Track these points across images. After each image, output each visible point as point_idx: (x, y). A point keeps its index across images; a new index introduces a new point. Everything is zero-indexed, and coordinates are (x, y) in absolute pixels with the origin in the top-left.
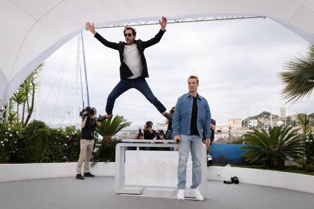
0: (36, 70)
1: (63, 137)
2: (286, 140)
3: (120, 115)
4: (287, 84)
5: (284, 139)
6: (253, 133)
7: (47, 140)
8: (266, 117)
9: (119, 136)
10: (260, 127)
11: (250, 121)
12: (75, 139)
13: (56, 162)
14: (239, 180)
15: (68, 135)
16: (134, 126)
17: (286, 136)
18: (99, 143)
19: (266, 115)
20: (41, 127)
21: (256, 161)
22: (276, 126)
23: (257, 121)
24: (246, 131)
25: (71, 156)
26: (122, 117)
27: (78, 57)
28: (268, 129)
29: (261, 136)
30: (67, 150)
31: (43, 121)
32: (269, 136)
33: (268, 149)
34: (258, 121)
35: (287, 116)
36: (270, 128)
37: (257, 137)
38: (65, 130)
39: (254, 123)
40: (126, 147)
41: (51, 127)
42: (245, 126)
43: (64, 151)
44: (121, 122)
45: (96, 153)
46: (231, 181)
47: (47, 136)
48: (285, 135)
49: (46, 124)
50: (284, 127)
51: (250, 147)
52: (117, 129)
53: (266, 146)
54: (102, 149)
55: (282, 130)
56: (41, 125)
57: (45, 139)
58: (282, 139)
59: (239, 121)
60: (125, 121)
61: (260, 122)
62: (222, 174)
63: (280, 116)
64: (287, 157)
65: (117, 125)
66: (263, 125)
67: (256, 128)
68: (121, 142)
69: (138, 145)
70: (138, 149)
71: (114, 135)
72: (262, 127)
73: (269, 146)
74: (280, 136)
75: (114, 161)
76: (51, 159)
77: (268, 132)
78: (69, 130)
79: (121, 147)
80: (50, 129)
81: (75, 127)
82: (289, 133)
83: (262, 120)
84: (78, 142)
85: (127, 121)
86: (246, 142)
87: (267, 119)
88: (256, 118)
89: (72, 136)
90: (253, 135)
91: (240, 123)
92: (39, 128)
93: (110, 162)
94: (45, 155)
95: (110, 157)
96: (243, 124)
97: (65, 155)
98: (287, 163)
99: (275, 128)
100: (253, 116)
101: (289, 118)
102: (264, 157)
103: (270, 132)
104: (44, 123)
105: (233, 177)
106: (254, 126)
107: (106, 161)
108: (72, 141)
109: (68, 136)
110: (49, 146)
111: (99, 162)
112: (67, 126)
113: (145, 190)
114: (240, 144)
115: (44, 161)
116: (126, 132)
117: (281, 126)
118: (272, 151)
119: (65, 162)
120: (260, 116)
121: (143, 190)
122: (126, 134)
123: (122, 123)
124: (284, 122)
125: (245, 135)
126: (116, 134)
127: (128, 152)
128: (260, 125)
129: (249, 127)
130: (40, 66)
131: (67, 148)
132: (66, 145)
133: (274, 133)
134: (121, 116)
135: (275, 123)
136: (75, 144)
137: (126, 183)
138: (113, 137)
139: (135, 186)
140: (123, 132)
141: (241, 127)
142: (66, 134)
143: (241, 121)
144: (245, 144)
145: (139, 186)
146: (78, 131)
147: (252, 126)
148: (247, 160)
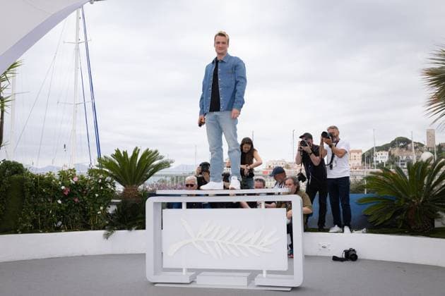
0: (5, 73)
1: (56, 189)
2: (436, 183)
3: (152, 149)
4: (436, 90)
5: (433, 182)
6: (377, 173)
7: (27, 194)
8: (403, 147)
9: (152, 185)
10: (393, 163)
12: (76, 192)
13: (44, 232)
14: (357, 254)
15: (63, 184)
16: (178, 168)
17: (437, 177)
18: (117, 197)
19: (403, 143)
20: (16, 172)
21: (385, 221)
22: (420, 160)
23: (387, 153)
24: (367, 172)
25: (70, 221)
26: (156, 152)
27: (77, 49)
28: (405, 166)
29: (394, 180)
30: (62, 211)
31: (20, 162)
32: (408, 177)
33: (407, 200)
34: (390, 154)
35: (437, 144)
36: (409, 164)
37: (387, 180)
38: (57, 177)
39: (382, 157)
40: (163, 203)
41: (34, 172)
42: (368, 162)
43: (58, 213)
44: (154, 161)
45: (113, 214)
46: (344, 256)
47: (27, 187)
48: (435, 175)
49: (25, 167)
50: (432, 162)
51: (376, 198)
52: (148, 173)
53: (403, 195)
54: (122, 208)
55: (429, 167)
56: (16, 169)
57: (23, 192)
58: (429, 183)
59: (356, 154)
60: (161, 158)
61: (393, 155)
62: (329, 245)
63: (426, 144)
64: (439, 213)
65: (147, 166)
66: (397, 159)
67: (386, 165)
68: (156, 195)
69: (184, 200)
70: (184, 206)
71: (143, 183)
72: (395, 163)
73: (407, 195)
74: (426, 178)
75: (144, 228)
76: (36, 228)
77: (405, 171)
78: (64, 175)
79: (155, 203)
80: (32, 176)
81: (74, 171)
82: (440, 172)
83: (396, 151)
84: (81, 197)
85: (164, 159)
86: (369, 189)
87: (404, 150)
88: (385, 148)
89: (71, 186)
90: (382, 177)
91: (359, 156)
92: (13, 174)
93: (137, 229)
94: (25, 220)
95: (137, 222)
96: (363, 160)
97: (59, 220)
98: (438, 224)
99: (418, 164)
101: (440, 147)
102: (399, 214)
103: (409, 172)
104: (21, 165)
105: (348, 249)
106: (383, 163)
107: (130, 229)
108: (71, 195)
109: (63, 187)
110: (30, 205)
111: (118, 229)
112: (61, 170)
113: (198, 277)
114: (358, 193)
115: (24, 231)
116: (164, 178)
117: (427, 160)
118: (414, 203)
119: (61, 232)
120: (393, 144)
121: (194, 277)
122: (163, 181)
123: (156, 163)
124: (433, 153)
125: (368, 178)
126: (146, 182)
127: (167, 211)
128: (393, 159)
129: (375, 164)
130: (11, 67)
131: (62, 208)
132: (60, 202)
133: (416, 173)
134: (154, 150)
135: (419, 157)
136: (76, 200)
137: (167, 263)
138: (141, 187)
139: (181, 270)
140: (159, 178)
141: (360, 164)
142: (60, 183)
143: (361, 154)
144: (367, 193)
145: (189, 270)
146: (82, 178)
147: (380, 162)
148: (371, 219)
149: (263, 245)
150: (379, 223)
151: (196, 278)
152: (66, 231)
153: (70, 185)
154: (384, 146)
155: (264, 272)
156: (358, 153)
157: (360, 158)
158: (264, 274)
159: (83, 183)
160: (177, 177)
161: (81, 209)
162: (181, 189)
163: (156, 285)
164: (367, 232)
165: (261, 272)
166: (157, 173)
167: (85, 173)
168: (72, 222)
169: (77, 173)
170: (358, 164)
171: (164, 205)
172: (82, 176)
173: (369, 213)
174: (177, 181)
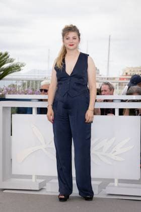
9: (2, 90)
26: (6, 54)
40: (12, 108)
44: (4, 64)
60: (11, 61)
70: (34, 111)
79: (5, 108)
85: (15, 62)
113: (47, 184)
116: (14, 82)
121: (44, 184)
123: (6, 66)
127: (16, 117)
134: (3, 53)
137: (14, 172)
139: (30, 177)
140: (10, 83)
145: (38, 177)
149: (116, 153)
151: (45, 185)
155: (116, 181)
158: (116, 183)
160: (29, 82)
162: (32, 94)
163: (4, 191)
165: (113, 180)
166: (6, 77)
171: (14, 111)
174: (28, 87)
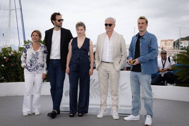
1: (1, 58)
6: (185, 53)
11: (181, 41)
12: (12, 60)
15: (5, 56)
23: (188, 41)
24: (177, 51)
25: (9, 77)
30: (4, 71)
38: (1, 52)
39: (184, 44)
43: (2, 72)
51: (182, 67)
59: (170, 42)
62: (155, 92)
67: (187, 48)
78: (5, 51)
81: (11, 48)
84: (15, 63)
86: (178, 62)
88: (187, 39)
91: (172, 43)
93: (47, 81)
95: (47, 78)
96: (174, 45)
97: (3, 76)
100: (184, 37)
106: (185, 47)
108: (9, 61)
109: (5, 58)
112: (3, 47)
119: (4, 82)
125: (178, 55)
129: (180, 47)
131: (4, 69)
132: (3, 66)
136: (12, 65)
141: (172, 48)
142: (3, 55)
143: (173, 42)
144: (177, 64)
146: (15, 52)
147: (184, 47)
148: (179, 78)
150: (183, 81)
152: (6, 82)
153: (8, 56)
154: (186, 37)
156: (171, 41)
157: (172, 44)
159: (16, 55)
161: (15, 70)
164: (176, 86)
167: (17, 50)
168: (10, 77)
169: (13, 49)
170: (171, 47)
172: (15, 51)
173: (178, 75)
